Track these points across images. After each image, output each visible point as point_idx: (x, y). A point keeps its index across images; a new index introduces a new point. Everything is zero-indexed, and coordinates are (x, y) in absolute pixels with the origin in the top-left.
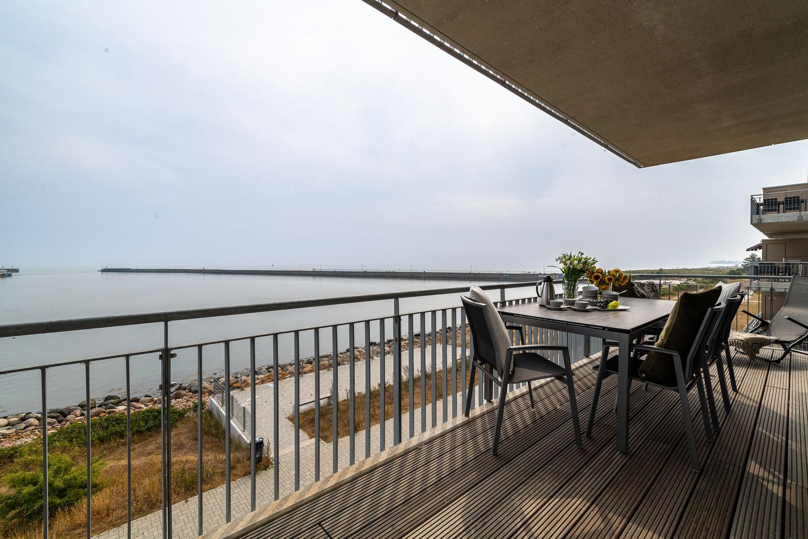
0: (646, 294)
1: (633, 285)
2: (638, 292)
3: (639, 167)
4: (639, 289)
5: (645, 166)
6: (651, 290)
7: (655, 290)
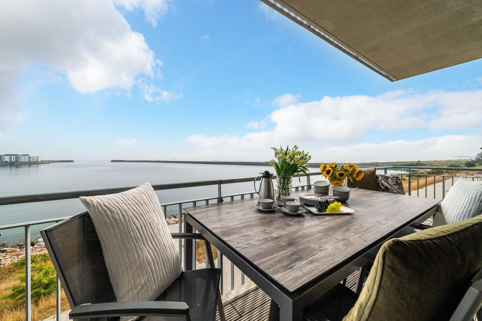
0: (389, 187)
1: (377, 177)
2: (382, 185)
3: (392, 81)
4: (383, 182)
5: (397, 79)
6: (394, 183)
7: (399, 183)
